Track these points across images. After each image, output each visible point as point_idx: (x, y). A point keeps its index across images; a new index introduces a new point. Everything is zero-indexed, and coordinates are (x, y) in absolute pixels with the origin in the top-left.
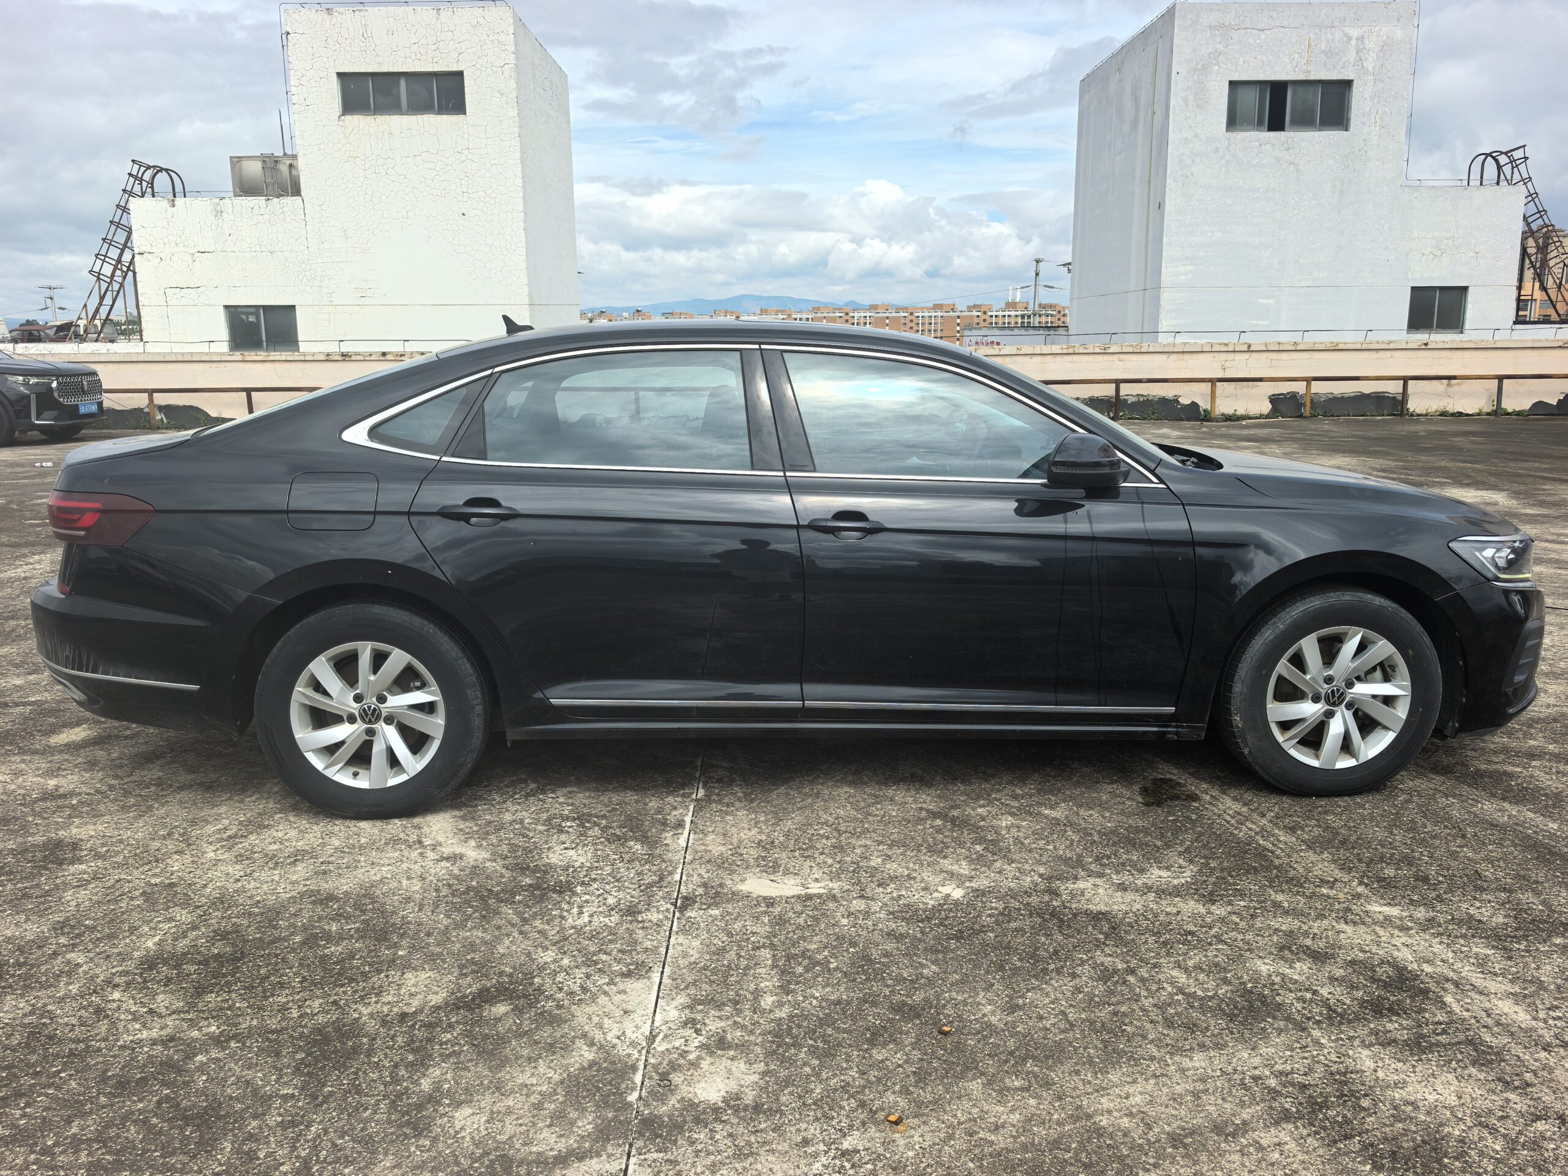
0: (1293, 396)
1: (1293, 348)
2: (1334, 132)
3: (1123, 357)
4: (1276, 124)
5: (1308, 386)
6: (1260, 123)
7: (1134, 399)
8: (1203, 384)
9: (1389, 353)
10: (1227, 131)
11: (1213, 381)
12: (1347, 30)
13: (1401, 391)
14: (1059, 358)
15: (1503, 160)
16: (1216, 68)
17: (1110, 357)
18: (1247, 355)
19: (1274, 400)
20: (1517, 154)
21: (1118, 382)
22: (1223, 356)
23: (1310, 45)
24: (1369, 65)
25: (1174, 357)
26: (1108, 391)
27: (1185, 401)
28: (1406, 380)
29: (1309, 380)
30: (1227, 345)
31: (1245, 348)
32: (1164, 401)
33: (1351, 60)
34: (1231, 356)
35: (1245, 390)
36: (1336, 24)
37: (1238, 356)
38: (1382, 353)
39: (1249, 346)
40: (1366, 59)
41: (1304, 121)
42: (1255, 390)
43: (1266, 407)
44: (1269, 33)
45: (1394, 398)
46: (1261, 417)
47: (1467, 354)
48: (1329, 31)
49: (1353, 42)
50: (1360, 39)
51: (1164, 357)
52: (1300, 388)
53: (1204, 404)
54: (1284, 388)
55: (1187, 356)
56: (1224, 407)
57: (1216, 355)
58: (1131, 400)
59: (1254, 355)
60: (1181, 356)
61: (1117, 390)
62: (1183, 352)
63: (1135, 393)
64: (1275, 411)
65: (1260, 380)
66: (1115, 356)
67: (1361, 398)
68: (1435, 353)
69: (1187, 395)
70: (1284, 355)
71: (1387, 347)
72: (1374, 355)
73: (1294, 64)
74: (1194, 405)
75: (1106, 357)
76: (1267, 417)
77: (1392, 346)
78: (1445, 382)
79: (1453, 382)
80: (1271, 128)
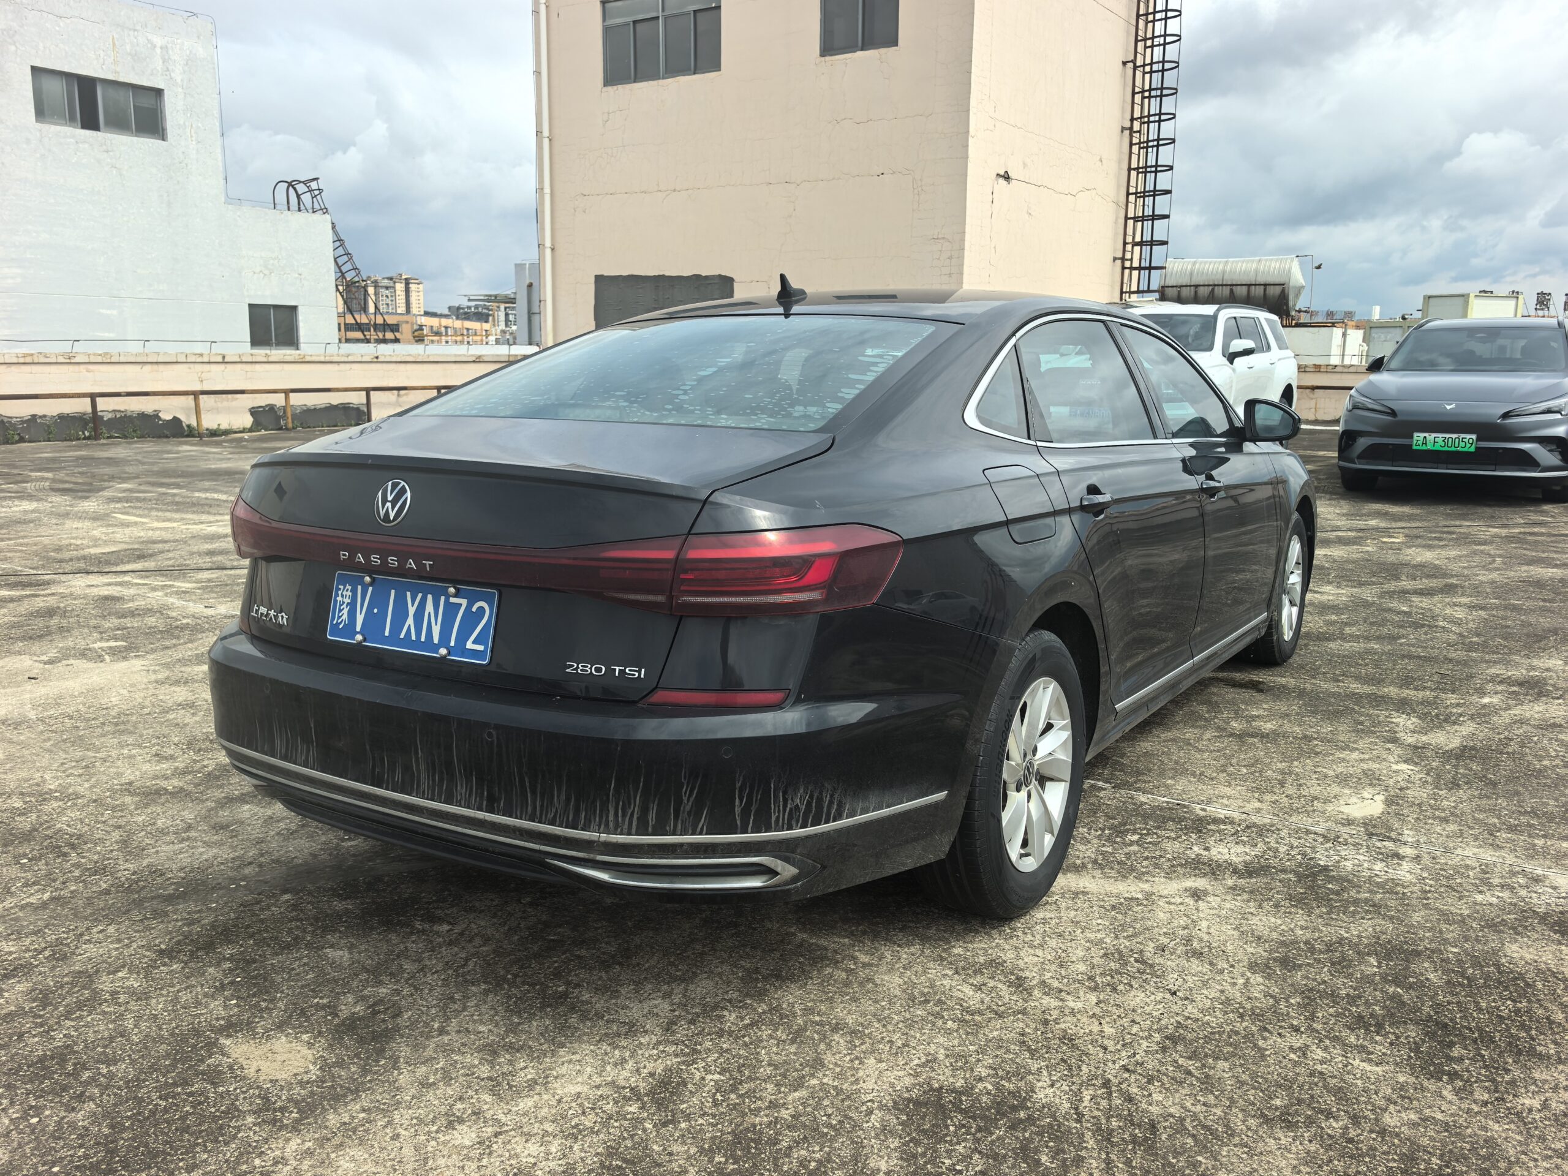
0: (271, 408)
1: (265, 360)
2: (152, 140)
3: (91, 367)
4: (90, 122)
5: (287, 398)
6: (72, 119)
7: (110, 416)
8: (183, 398)
9: (348, 366)
10: (37, 121)
11: (196, 394)
12: (150, 36)
13: (365, 401)
14: (14, 368)
15: (301, 188)
16: (13, 48)
17: (76, 367)
18: (222, 367)
19: (254, 412)
20: (314, 185)
21: (93, 397)
22: (199, 367)
23: (114, 44)
24: (178, 77)
25: (148, 367)
26: (83, 406)
27: (166, 416)
28: (368, 390)
29: (287, 392)
30: (201, 355)
31: (220, 359)
32: (143, 416)
33: (159, 68)
34: (207, 367)
35: (225, 404)
36: (138, 28)
37: (214, 367)
38: (342, 365)
39: (224, 357)
40: (173, 71)
41: (119, 124)
42: (234, 403)
43: (248, 421)
44: (68, 21)
45: (358, 409)
46: (243, 431)
47: (409, 366)
48: (131, 33)
49: (158, 51)
50: (164, 48)
51: (137, 368)
52: (278, 400)
53: (188, 419)
54: (263, 400)
55: (161, 367)
56: (209, 422)
57: (192, 365)
58: (107, 417)
59: (229, 366)
60: (155, 367)
61: (94, 405)
62: (157, 363)
63: (111, 409)
64: (257, 426)
65: (242, 392)
66: (82, 367)
67: (331, 408)
68: (385, 366)
69: (168, 409)
70: (258, 367)
71: (346, 359)
72: (335, 367)
73: (101, 61)
74: (176, 420)
75: (71, 367)
76: (250, 430)
77: (350, 359)
78: (395, 392)
79: (402, 392)
80: (84, 126)
